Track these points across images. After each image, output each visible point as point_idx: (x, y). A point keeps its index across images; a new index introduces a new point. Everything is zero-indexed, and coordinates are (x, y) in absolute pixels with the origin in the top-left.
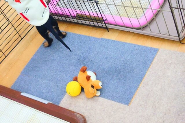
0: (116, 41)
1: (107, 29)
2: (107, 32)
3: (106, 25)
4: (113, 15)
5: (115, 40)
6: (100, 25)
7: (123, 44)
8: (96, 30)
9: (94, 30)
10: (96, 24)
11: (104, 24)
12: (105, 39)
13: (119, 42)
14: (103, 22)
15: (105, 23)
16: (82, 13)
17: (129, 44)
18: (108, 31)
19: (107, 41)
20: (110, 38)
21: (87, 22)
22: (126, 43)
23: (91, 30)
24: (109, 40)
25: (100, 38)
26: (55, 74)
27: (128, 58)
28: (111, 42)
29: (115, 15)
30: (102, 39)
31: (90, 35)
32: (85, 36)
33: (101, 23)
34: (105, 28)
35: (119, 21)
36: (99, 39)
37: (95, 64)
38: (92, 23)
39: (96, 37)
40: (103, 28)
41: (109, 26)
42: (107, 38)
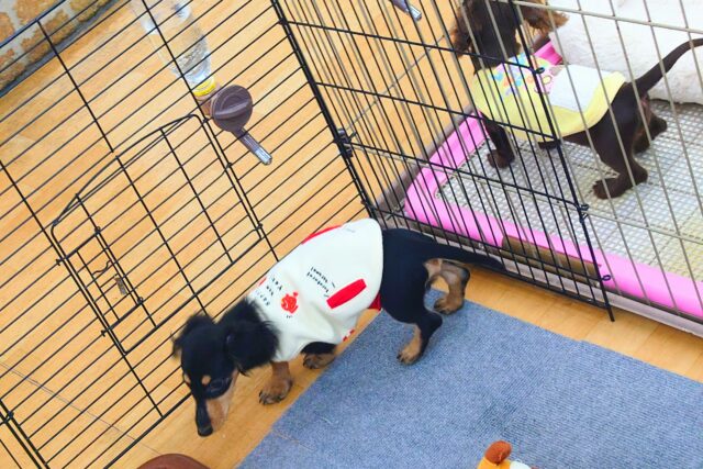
0: (637, 362)
1: (609, 311)
2: (607, 322)
3: (607, 293)
4: (637, 262)
5: (630, 355)
6: (584, 290)
7: (662, 377)
8: (567, 308)
9: (558, 305)
10: (570, 286)
11: (598, 292)
12: (596, 347)
13: (647, 368)
14: (598, 284)
15: (603, 288)
16: (523, 237)
17: (680, 378)
18: (613, 320)
19: (603, 355)
20: (614, 348)
21: (539, 275)
22: (671, 376)
23: (550, 303)
24: (609, 352)
25: (579, 340)
26: (394, 449)
27: (673, 435)
28: (618, 363)
29: (646, 262)
30: (583, 343)
31: (545, 323)
32: (524, 325)
33: (589, 284)
34: (604, 308)
35: (654, 285)
36: (573, 343)
37: (546, 437)
38: (554, 280)
39: (564, 334)
40: (594, 303)
41: (616, 301)
42: (606, 346)
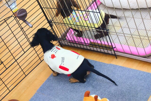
0: (123, 67)
1: (116, 56)
2: (115, 59)
3: (115, 52)
4: (122, 44)
5: (122, 66)
6: (109, 52)
7: (129, 70)
8: (105, 57)
9: (103, 56)
10: (106, 51)
11: (113, 52)
12: (113, 65)
13: (126, 68)
14: (113, 50)
15: (114, 51)
16: (95, 42)
17: (134, 70)
18: (117, 58)
19: (115, 67)
20: (118, 64)
21: (99, 50)
22: (132, 69)
23: (102, 56)
24: (116, 66)
25: (109, 64)
26: (66, 93)
27: (133, 83)
28: (119, 68)
29: (124, 44)
30: (110, 64)
31: (100, 61)
32: (96, 62)
33: (111, 50)
34: (114, 55)
35: (126, 49)
36: (108, 64)
37: (103, 86)
38: (102, 50)
39: (105, 63)
40: (112, 55)
41: (117, 53)
42: (116, 64)
